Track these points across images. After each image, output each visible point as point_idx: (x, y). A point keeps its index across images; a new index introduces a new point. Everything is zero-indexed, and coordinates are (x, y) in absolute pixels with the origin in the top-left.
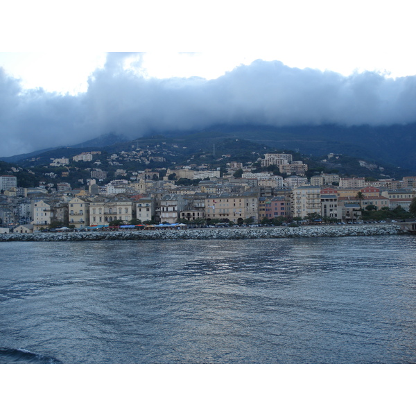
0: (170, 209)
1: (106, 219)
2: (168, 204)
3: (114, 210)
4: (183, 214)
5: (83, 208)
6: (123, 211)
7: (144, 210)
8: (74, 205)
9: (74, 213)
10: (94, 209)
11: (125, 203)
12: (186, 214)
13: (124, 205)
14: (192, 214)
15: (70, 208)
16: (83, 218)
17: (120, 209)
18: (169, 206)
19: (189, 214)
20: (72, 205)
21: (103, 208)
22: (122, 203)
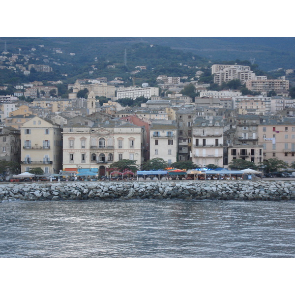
0: (211, 142)
1: (94, 158)
2: (206, 133)
3: (108, 142)
4: (234, 152)
5: (51, 137)
6: (126, 143)
7: (163, 143)
8: (32, 131)
9: (33, 144)
10: (71, 140)
11: (129, 130)
12: (239, 151)
13: (127, 134)
14: (249, 151)
15: (24, 137)
16: (51, 155)
17: (120, 140)
18: (208, 136)
19: (243, 152)
20: (28, 132)
21: (88, 137)
22: (124, 130)
